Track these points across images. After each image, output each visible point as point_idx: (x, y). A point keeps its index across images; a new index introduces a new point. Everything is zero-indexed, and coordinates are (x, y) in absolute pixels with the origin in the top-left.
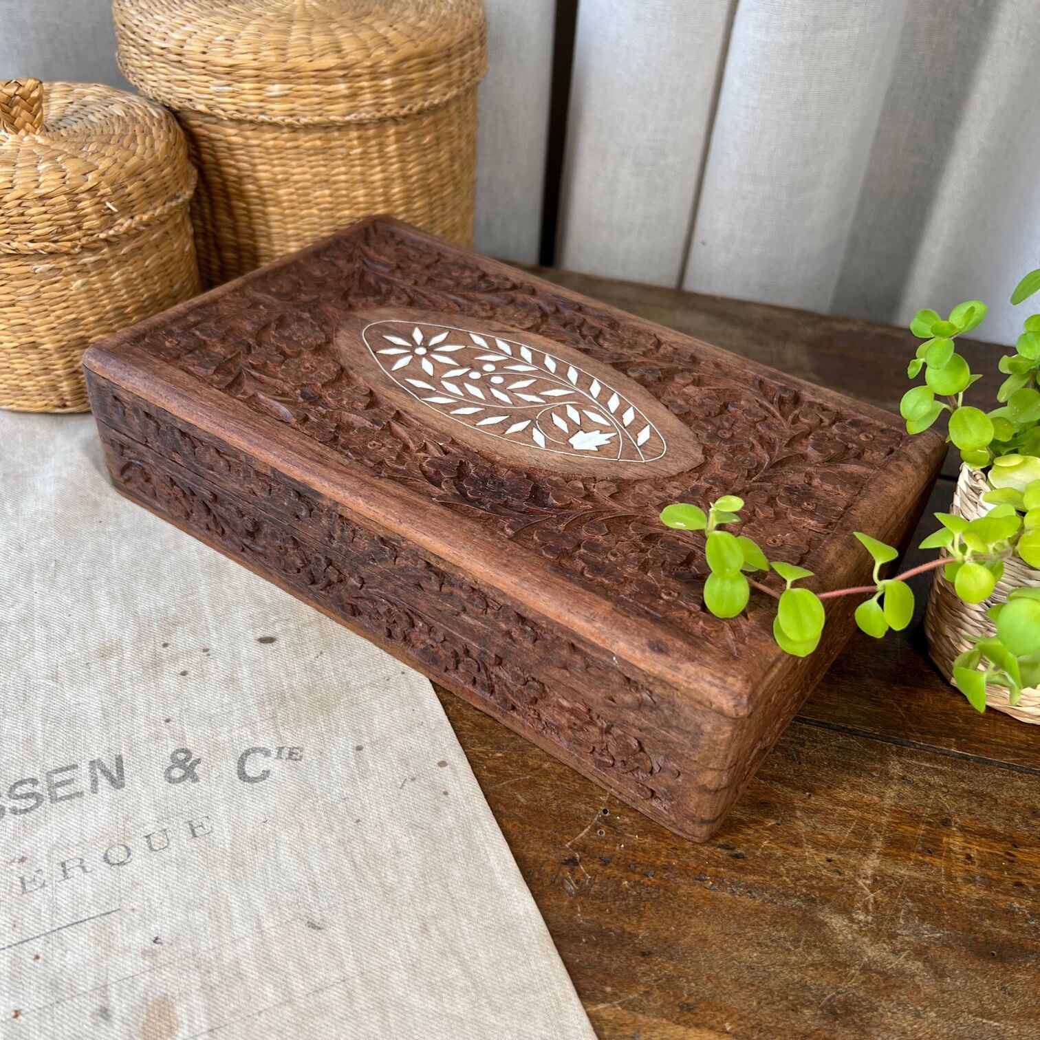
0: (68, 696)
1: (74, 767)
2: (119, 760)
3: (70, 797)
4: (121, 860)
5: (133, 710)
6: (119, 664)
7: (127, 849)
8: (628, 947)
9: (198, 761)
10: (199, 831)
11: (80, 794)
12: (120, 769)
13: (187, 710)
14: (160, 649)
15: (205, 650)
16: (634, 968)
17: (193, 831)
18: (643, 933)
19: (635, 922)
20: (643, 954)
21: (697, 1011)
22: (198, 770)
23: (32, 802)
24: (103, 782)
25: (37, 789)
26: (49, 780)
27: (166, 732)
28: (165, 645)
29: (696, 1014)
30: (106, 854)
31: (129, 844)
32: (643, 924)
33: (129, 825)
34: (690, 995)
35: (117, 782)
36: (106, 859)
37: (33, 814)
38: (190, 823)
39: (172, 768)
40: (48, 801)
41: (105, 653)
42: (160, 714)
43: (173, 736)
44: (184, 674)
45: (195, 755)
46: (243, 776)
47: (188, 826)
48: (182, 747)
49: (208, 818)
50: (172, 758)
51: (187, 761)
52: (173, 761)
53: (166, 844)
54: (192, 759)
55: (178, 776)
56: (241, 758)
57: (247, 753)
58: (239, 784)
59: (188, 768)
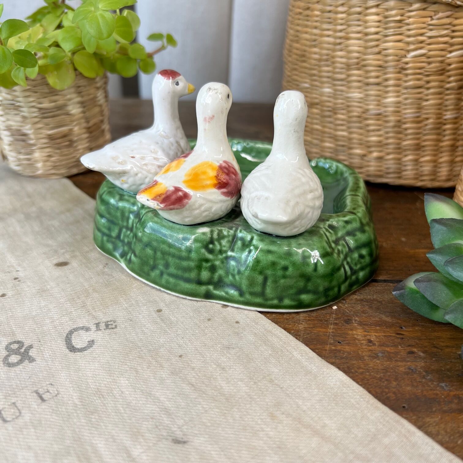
9: (31, 347)
17: (41, 397)
22: (32, 353)
38: (37, 392)
39: (8, 356)
44: (3, 296)
45: (27, 343)
46: (72, 349)
47: (35, 394)
48: (14, 340)
49: (51, 384)
50: (6, 349)
51: (21, 349)
52: (8, 351)
53: (18, 414)
54: (25, 346)
55: (16, 361)
56: (67, 337)
57: (71, 333)
58: (71, 355)
59: (23, 353)
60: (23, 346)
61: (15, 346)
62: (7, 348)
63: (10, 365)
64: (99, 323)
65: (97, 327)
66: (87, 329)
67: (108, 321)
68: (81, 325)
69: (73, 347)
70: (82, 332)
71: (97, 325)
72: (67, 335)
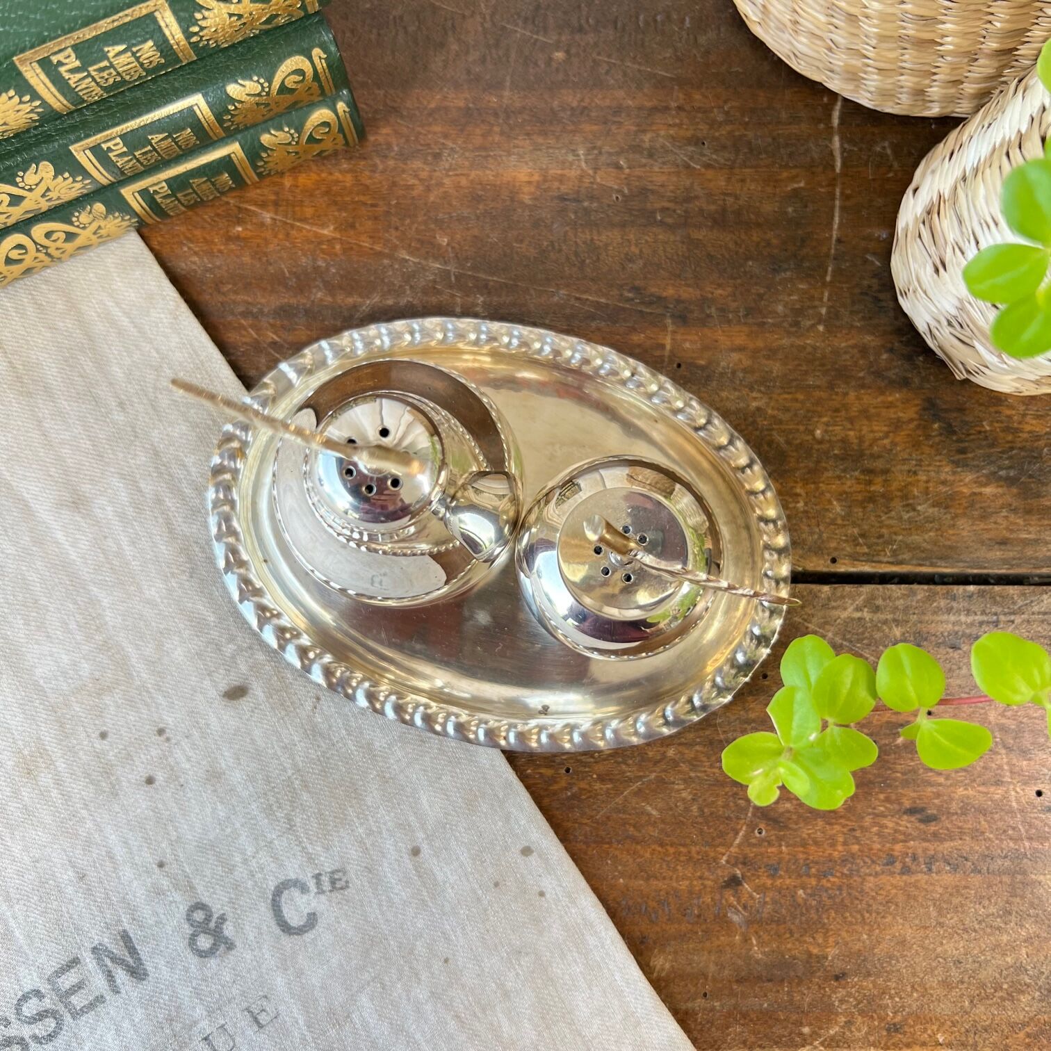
1: (75, 962)
2: (125, 937)
3: (91, 1006)
5: (110, 855)
6: (58, 783)
8: (818, 974)
9: (223, 919)
10: (263, 1018)
11: (100, 999)
12: (133, 951)
13: (179, 841)
14: (99, 745)
15: (161, 731)
16: (830, 997)
17: (256, 1020)
18: (832, 952)
19: (820, 941)
20: (837, 978)
21: (906, 1028)
22: (229, 930)
23: (51, 1023)
24: (121, 975)
25: (47, 1003)
26: (56, 990)
27: (165, 883)
28: (103, 735)
29: (905, 1033)
32: (831, 940)
33: (178, 1027)
34: (895, 1013)
35: (137, 972)
37: (60, 1041)
38: (248, 1010)
39: (193, 936)
40: (68, 1018)
41: (29, 767)
42: (149, 858)
43: (176, 887)
44: (150, 781)
45: (217, 910)
46: (286, 928)
47: (246, 1013)
48: (195, 901)
49: (266, 997)
50: (188, 920)
51: (210, 921)
52: (192, 925)
53: (232, 1044)
54: (215, 916)
55: (208, 946)
56: (273, 900)
57: (278, 892)
58: (287, 941)
59: (215, 931)
60: (211, 916)
61: (199, 916)
62: (189, 918)
63: (202, 954)
64: (320, 874)
65: (317, 883)
66: (304, 889)
67: (333, 873)
68: (293, 876)
69: (286, 922)
70: (296, 893)
71: (317, 877)
72: (274, 895)
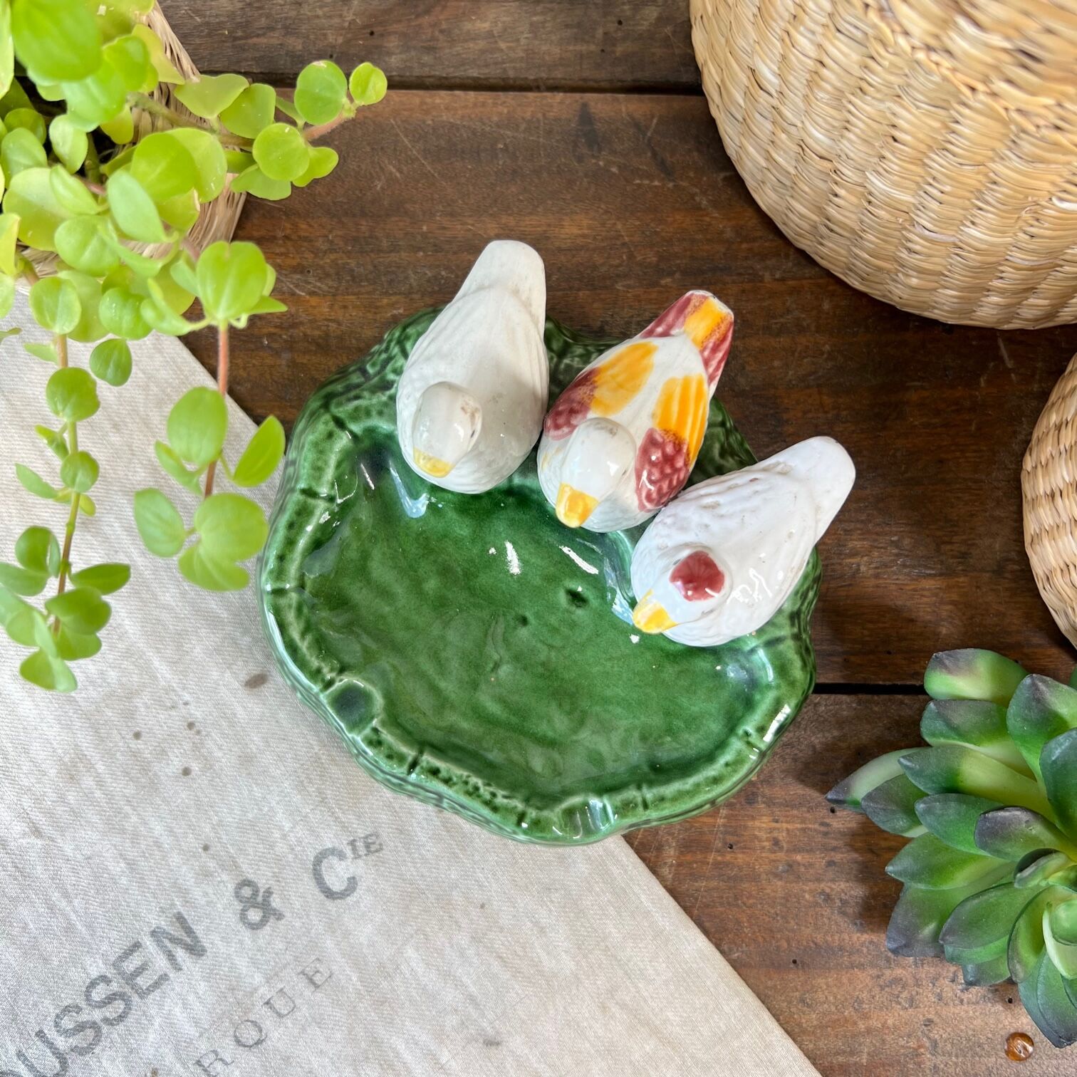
0: (68, 849)
1: (136, 946)
2: (180, 918)
3: (157, 985)
4: (256, 1039)
5: (158, 844)
6: (100, 783)
7: (254, 1023)
9: (269, 893)
10: (317, 978)
11: (164, 978)
12: (189, 931)
13: (220, 824)
14: (135, 745)
15: (191, 725)
17: (311, 981)
22: (276, 902)
23: (120, 1006)
24: (180, 954)
25: (115, 987)
26: (121, 973)
27: (212, 865)
28: (137, 735)
30: (235, 1036)
31: (252, 1017)
33: (240, 995)
35: (195, 949)
36: (238, 1042)
37: (130, 1019)
38: (303, 973)
39: (244, 911)
40: (135, 999)
41: (71, 772)
42: (192, 842)
43: (223, 868)
44: (186, 772)
45: (262, 884)
46: (329, 894)
47: (302, 976)
48: (241, 878)
49: (318, 959)
50: (237, 897)
51: (257, 895)
52: (241, 901)
53: (291, 1005)
54: (262, 890)
55: (258, 918)
56: (315, 869)
57: (318, 861)
58: (331, 906)
59: (263, 904)
60: (257, 891)
61: (247, 892)
62: (237, 895)
63: (254, 927)
65: (353, 849)
66: (341, 856)
67: (366, 837)
68: (330, 846)
69: (329, 889)
70: (334, 860)
71: (352, 843)
72: (314, 865)
